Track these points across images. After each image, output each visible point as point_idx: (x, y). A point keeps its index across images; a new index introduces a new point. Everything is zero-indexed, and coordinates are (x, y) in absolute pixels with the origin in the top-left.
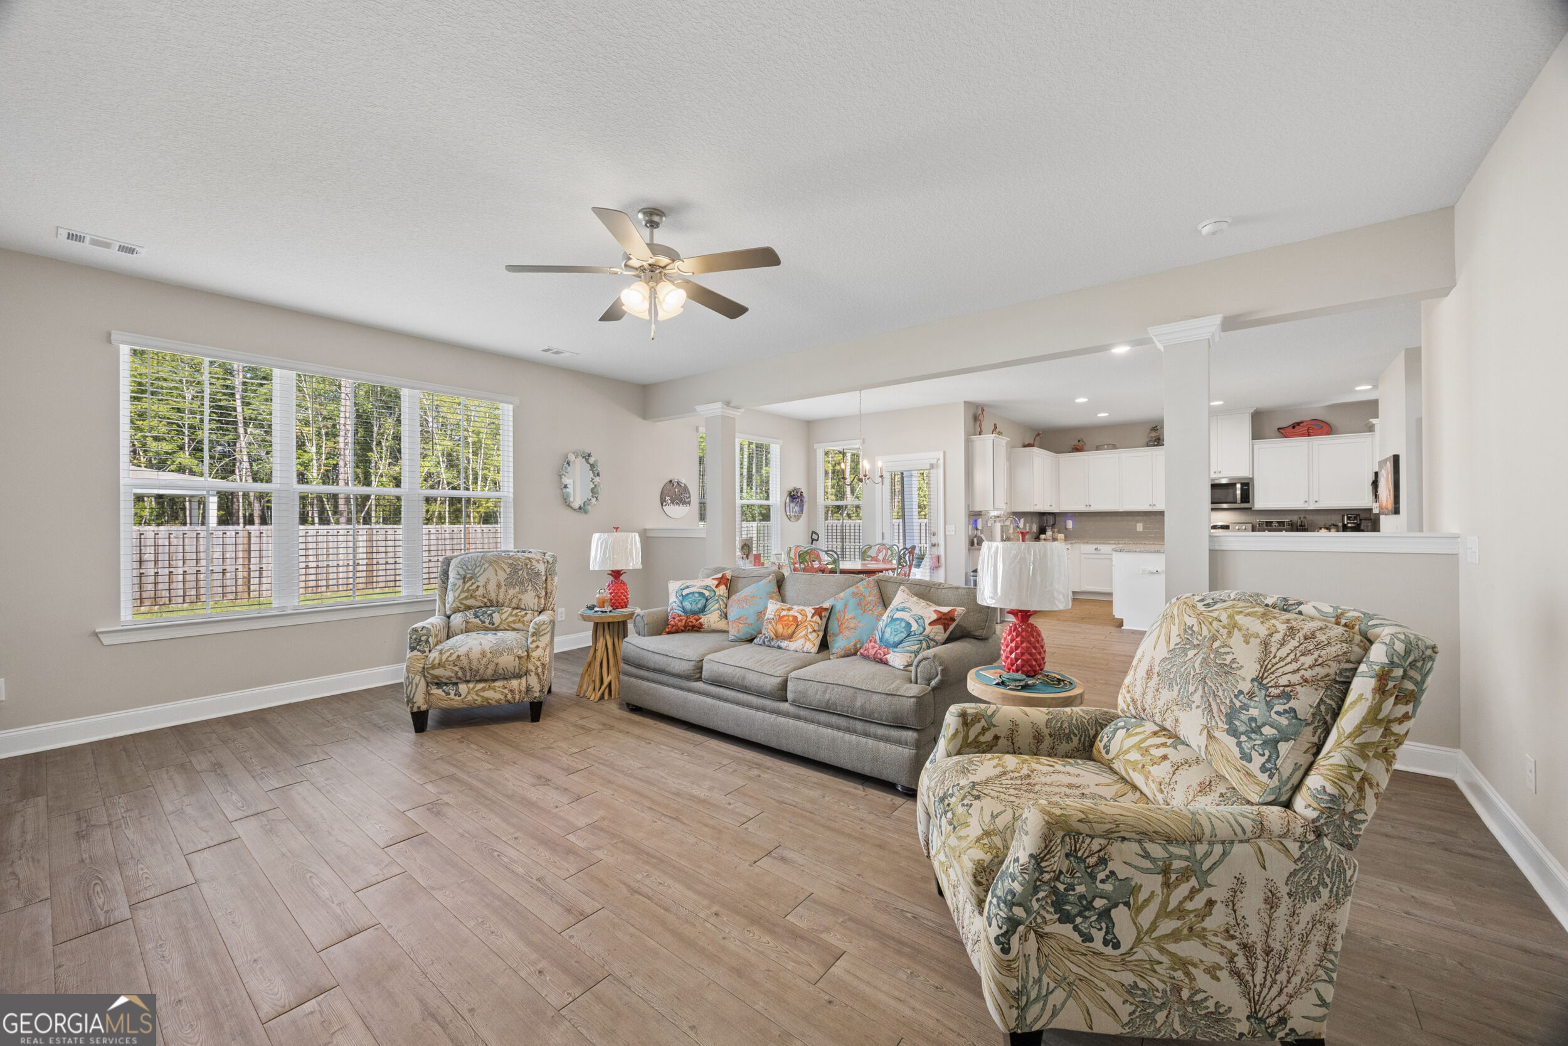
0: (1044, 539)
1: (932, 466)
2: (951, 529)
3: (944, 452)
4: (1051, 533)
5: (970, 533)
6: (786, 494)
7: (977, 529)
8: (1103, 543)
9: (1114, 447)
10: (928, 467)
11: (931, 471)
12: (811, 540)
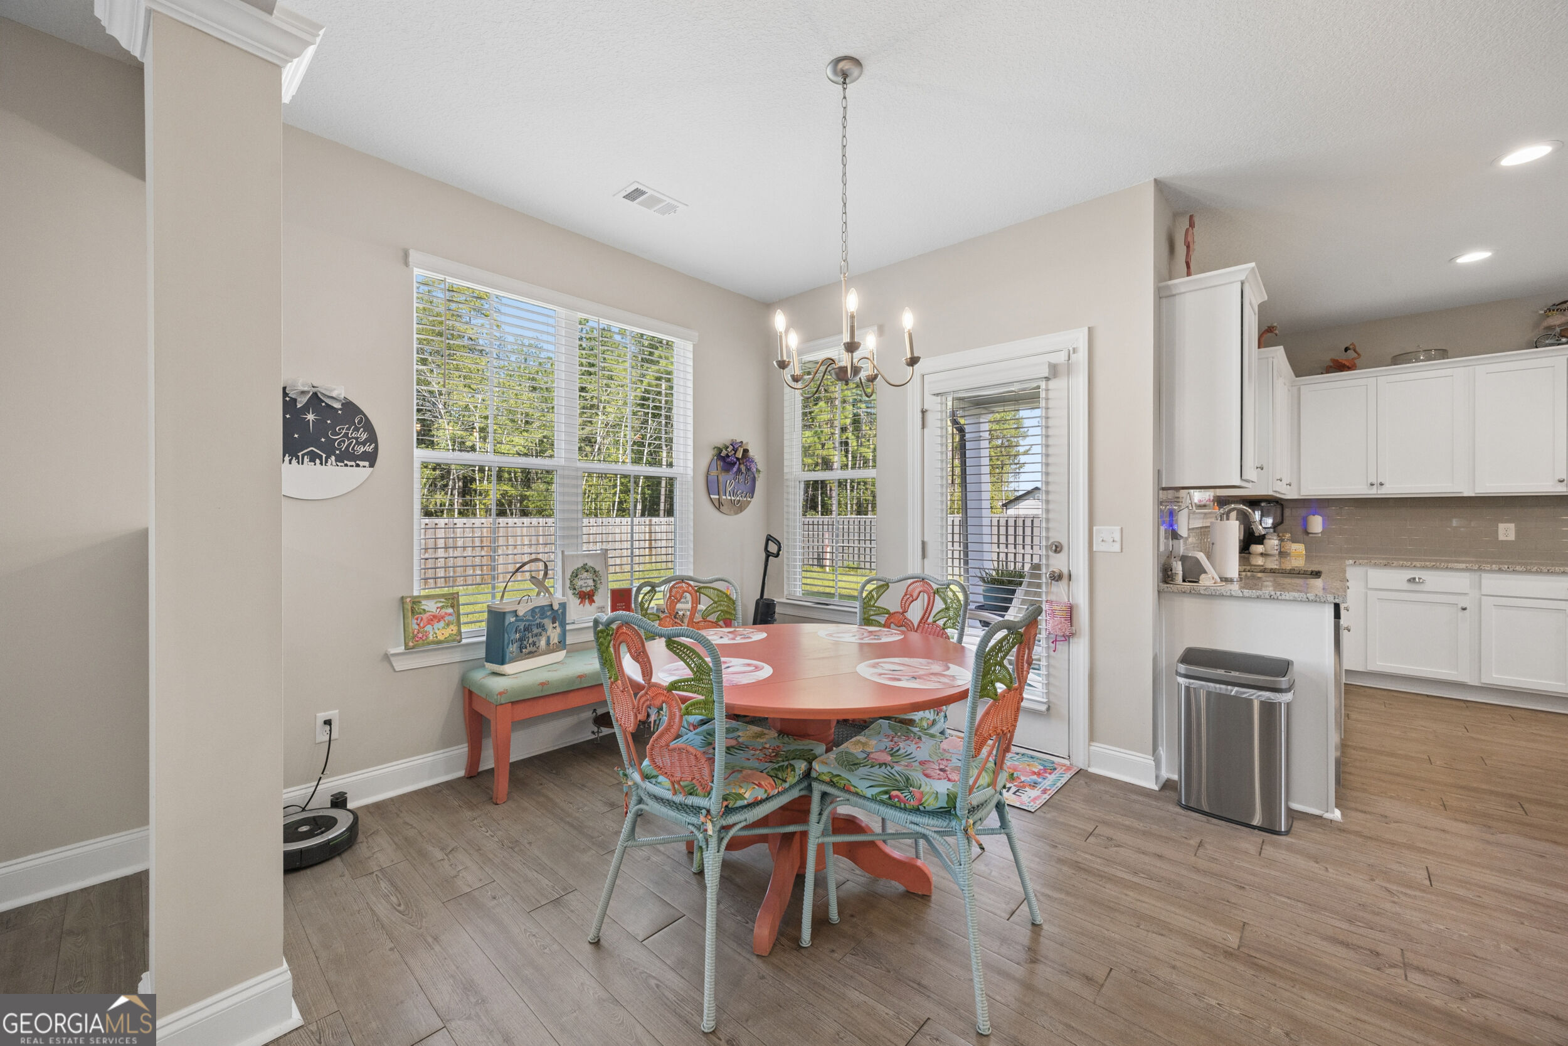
0: (1262, 554)
1: (1054, 371)
2: (1108, 536)
3: (1090, 330)
4: (1276, 542)
5: (1162, 548)
6: (708, 456)
7: (1175, 536)
8: (1434, 568)
9: (1443, 354)
10: (1045, 373)
11: (1052, 384)
12: (764, 555)
